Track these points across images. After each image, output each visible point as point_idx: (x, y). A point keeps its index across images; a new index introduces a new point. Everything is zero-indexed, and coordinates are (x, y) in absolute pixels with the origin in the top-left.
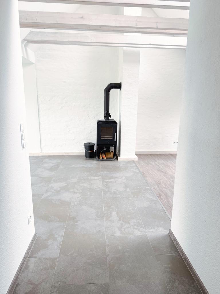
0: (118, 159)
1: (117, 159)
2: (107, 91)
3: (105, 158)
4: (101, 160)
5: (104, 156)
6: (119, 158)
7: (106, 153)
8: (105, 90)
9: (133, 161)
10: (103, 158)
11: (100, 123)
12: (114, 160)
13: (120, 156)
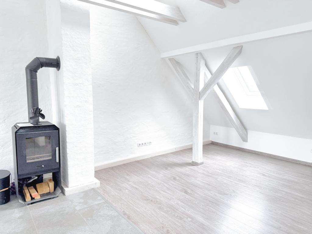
0: (66, 193)
1: (63, 192)
2: (31, 71)
3: (38, 197)
4: (28, 204)
5: (34, 193)
6: (66, 189)
7: (38, 186)
8: (27, 68)
9: (93, 189)
10: (32, 198)
11: (21, 131)
12: (57, 197)
13: (67, 187)
